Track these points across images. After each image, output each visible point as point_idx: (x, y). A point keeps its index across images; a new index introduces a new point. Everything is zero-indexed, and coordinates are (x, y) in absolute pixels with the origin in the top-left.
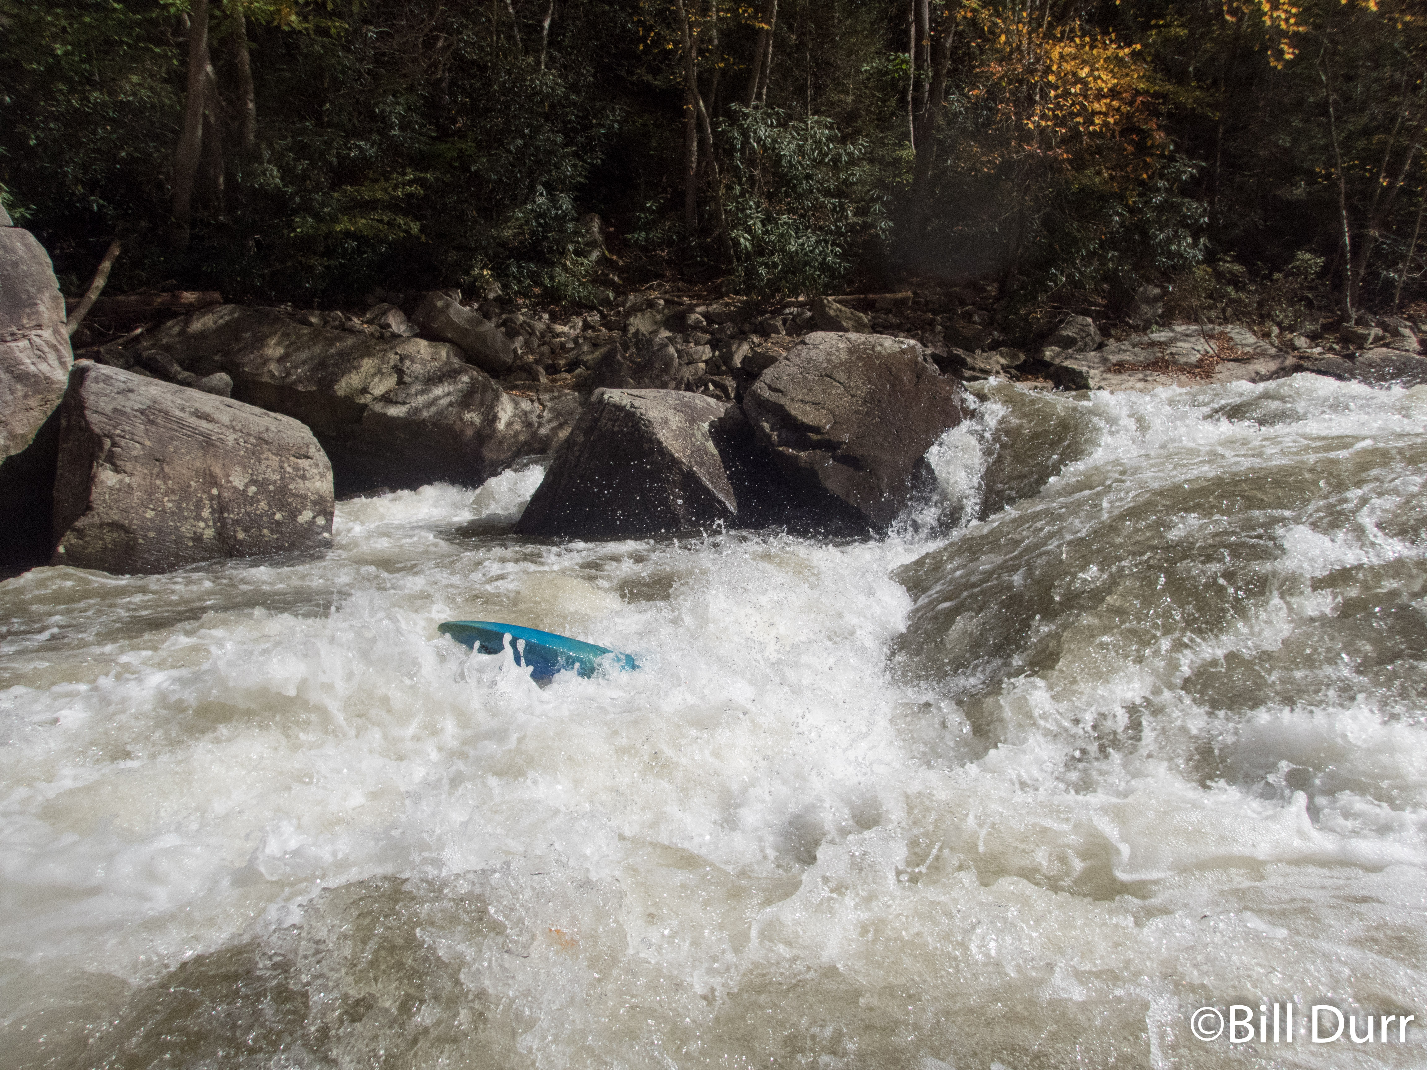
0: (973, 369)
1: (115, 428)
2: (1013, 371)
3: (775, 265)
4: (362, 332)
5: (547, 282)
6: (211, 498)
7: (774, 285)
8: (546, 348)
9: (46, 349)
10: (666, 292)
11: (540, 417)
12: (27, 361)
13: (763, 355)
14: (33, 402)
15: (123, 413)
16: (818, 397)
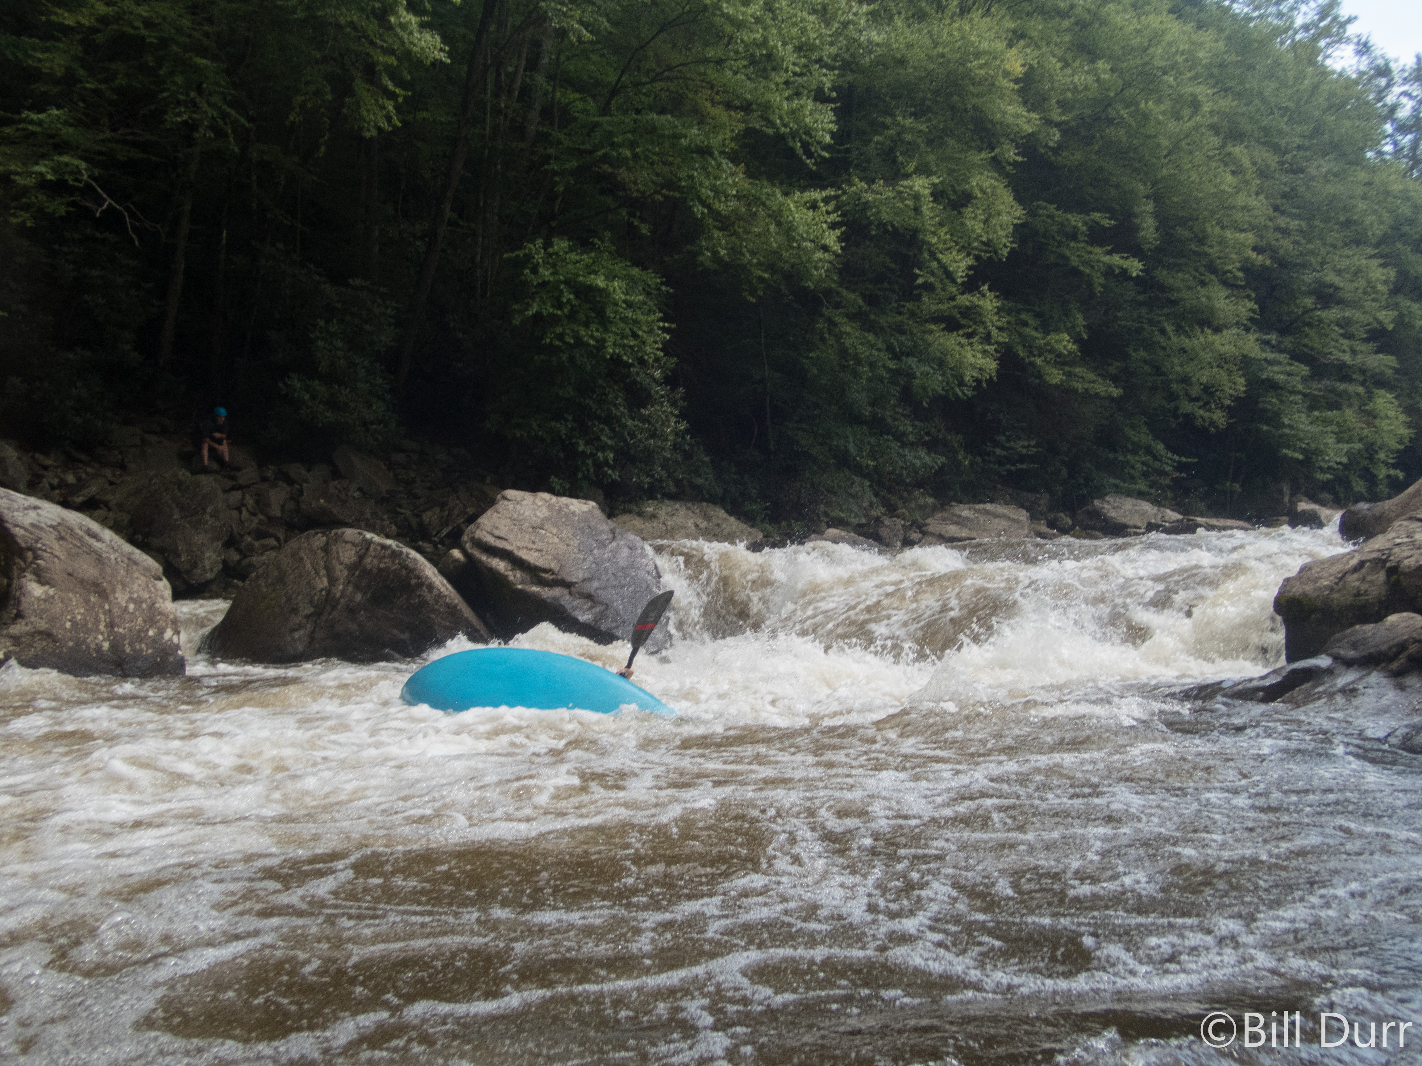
1: (35, 542)
6: (105, 613)
15: (40, 528)
16: (539, 545)
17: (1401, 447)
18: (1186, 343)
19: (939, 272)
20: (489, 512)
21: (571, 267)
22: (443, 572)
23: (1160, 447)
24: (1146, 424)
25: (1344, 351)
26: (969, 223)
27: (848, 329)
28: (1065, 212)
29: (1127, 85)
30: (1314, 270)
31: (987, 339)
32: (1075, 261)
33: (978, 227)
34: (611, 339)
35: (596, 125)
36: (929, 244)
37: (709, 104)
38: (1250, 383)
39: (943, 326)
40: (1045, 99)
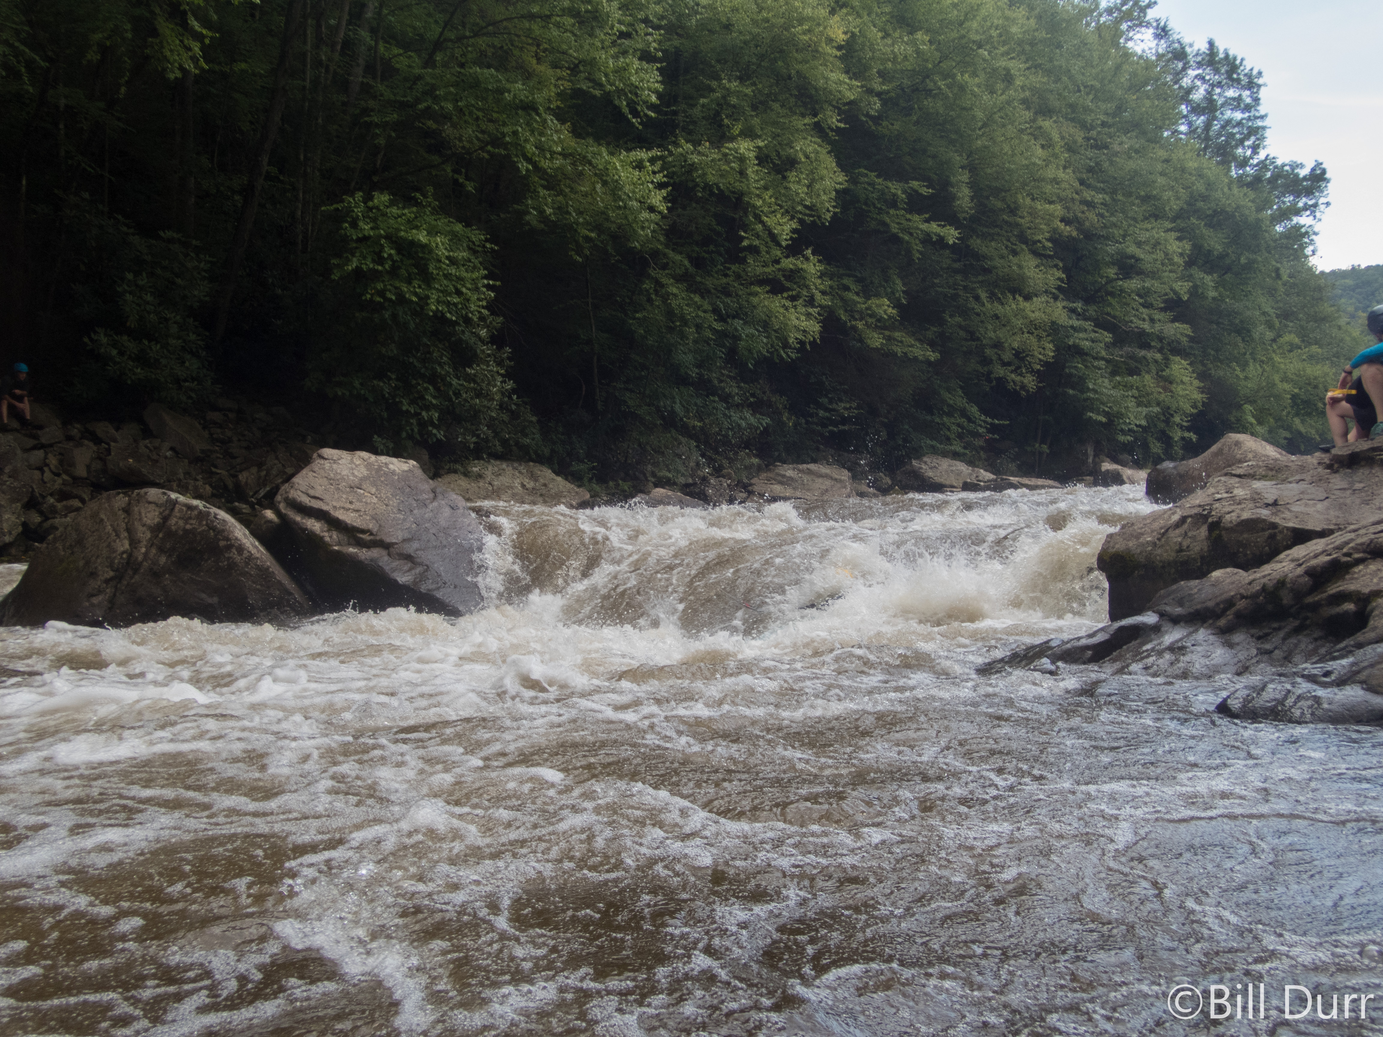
16: (357, 505)
17: (1194, 411)
18: (999, 309)
19: (765, 235)
20: (304, 472)
21: (392, 221)
22: (254, 533)
23: (974, 410)
24: (961, 387)
25: (1144, 320)
26: (793, 187)
27: (675, 290)
28: (885, 179)
29: (944, 58)
30: (1117, 242)
31: (811, 302)
32: (894, 228)
33: (802, 190)
34: (434, 296)
35: (419, 78)
36: (754, 207)
37: (534, 61)
38: (1057, 349)
39: (768, 288)
40: (866, 68)
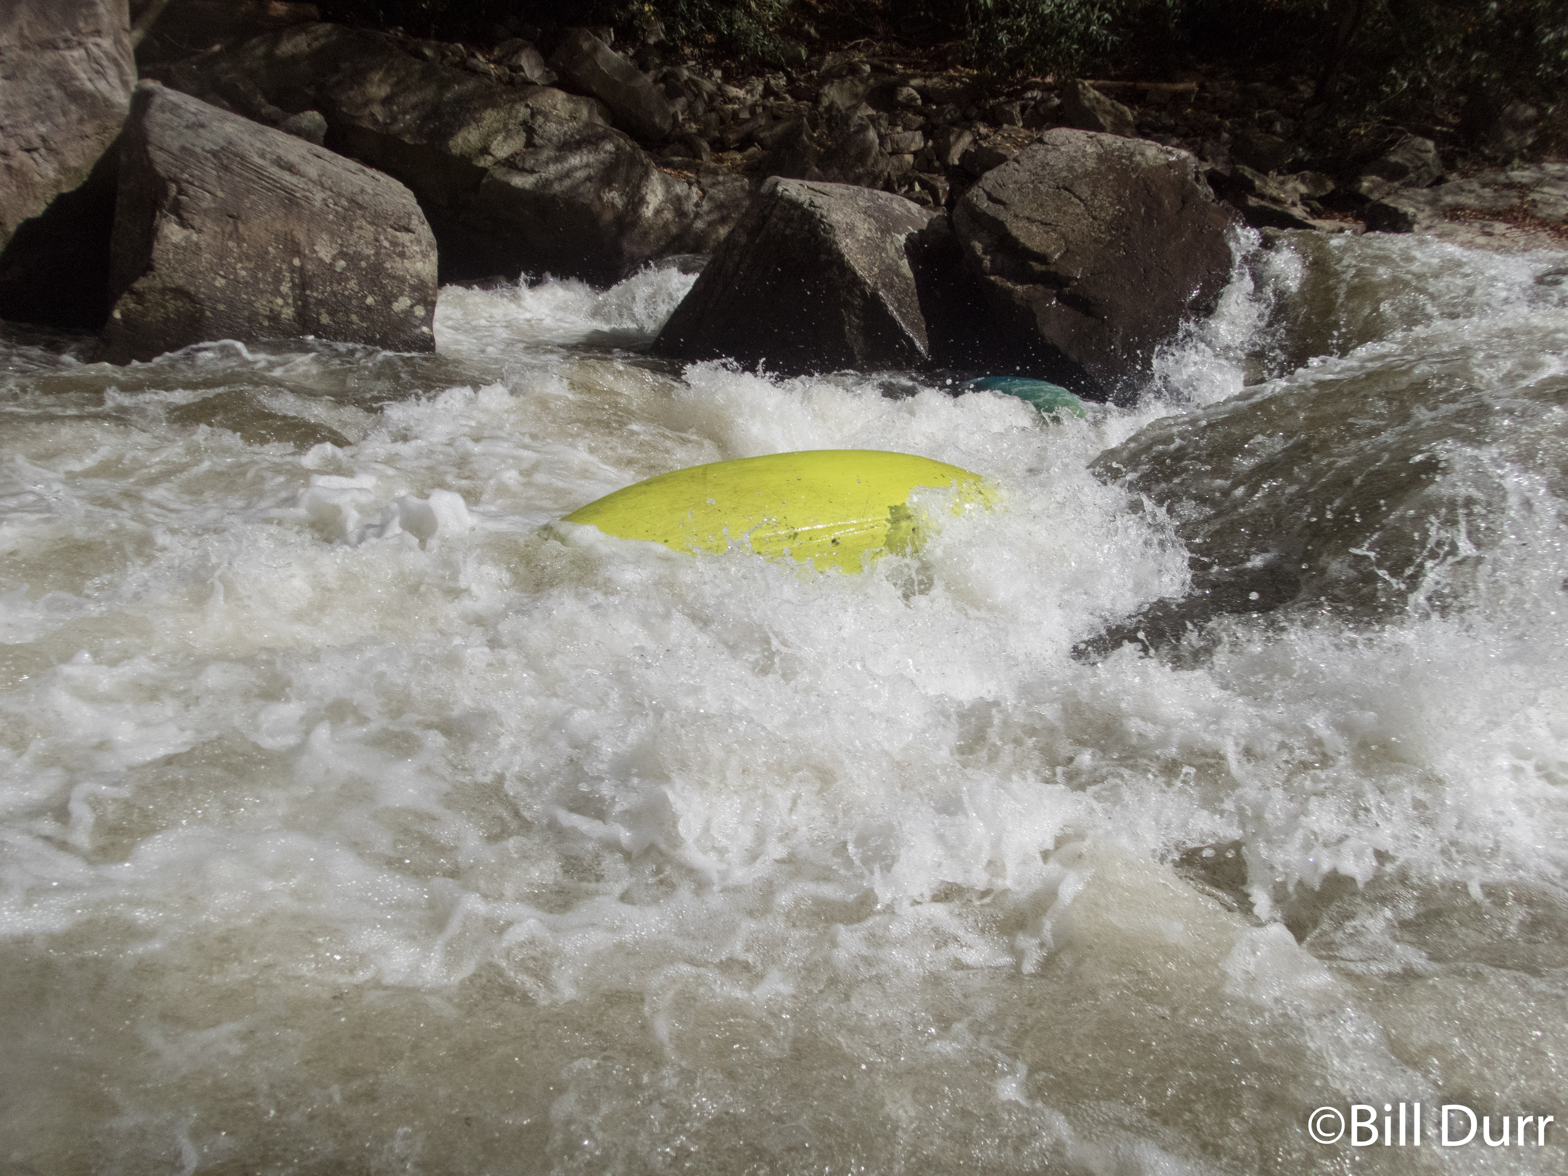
0: (1262, 196)
1: (183, 171)
2: (1316, 204)
3: (1021, 31)
4: (486, 74)
5: (723, 27)
6: (292, 269)
7: (1016, 58)
8: (713, 116)
9: (105, 63)
10: (874, 55)
11: (697, 205)
12: (83, 76)
13: (989, 151)
14: (89, 129)
15: (193, 154)
16: (1049, 216)
